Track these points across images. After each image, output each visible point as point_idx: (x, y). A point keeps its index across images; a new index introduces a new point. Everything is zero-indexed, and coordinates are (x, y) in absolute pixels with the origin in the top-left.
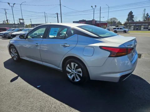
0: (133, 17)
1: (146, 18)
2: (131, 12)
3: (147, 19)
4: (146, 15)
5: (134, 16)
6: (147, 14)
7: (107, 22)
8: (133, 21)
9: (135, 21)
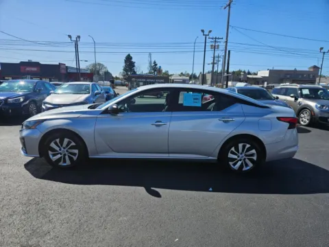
0: (134, 66)
1: (153, 69)
2: (129, 55)
3: (155, 71)
4: (153, 65)
5: (135, 64)
6: (155, 62)
7: (89, 72)
8: (135, 73)
9: (137, 73)
